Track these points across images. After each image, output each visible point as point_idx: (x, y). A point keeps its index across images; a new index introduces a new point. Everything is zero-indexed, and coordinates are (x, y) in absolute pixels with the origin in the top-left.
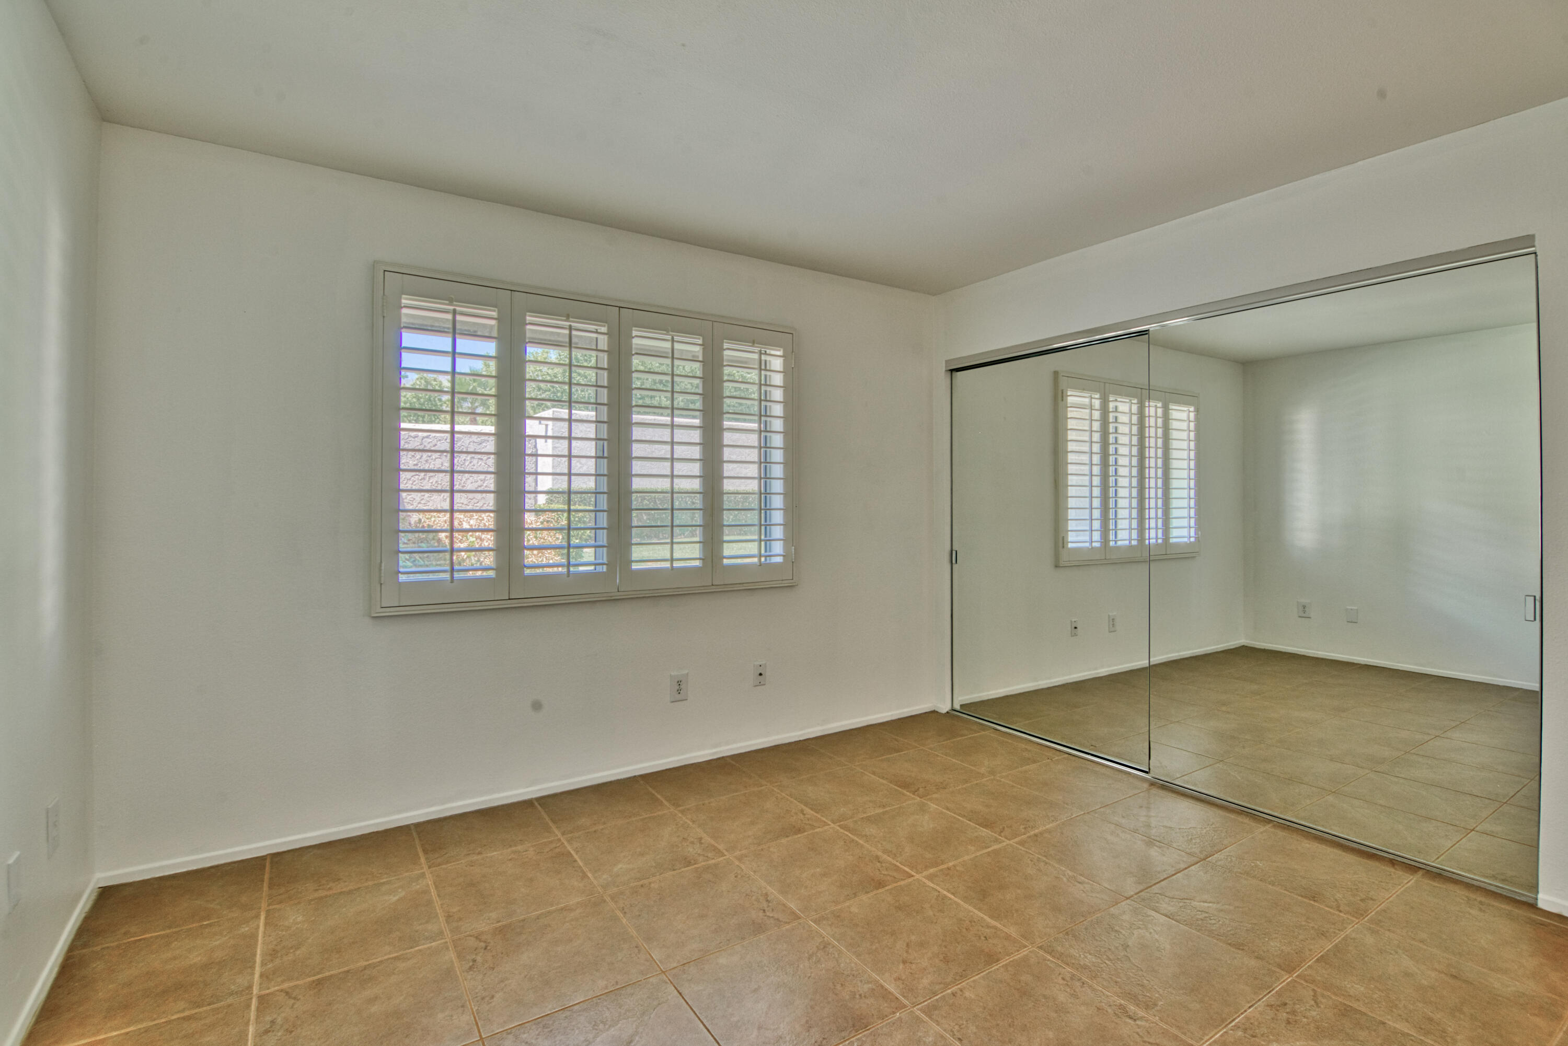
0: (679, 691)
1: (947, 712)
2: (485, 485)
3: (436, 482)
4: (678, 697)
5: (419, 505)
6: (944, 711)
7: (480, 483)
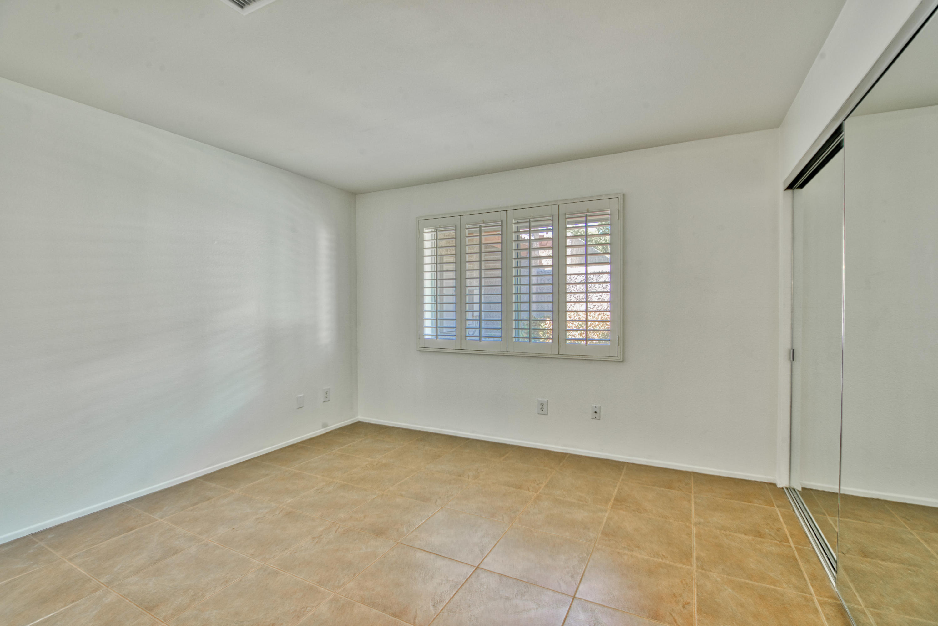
0: (542, 409)
1: (783, 488)
2: (602, 298)
3: (577, 297)
4: (542, 412)
5: (570, 309)
6: (779, 486)
7: (599, 297)
